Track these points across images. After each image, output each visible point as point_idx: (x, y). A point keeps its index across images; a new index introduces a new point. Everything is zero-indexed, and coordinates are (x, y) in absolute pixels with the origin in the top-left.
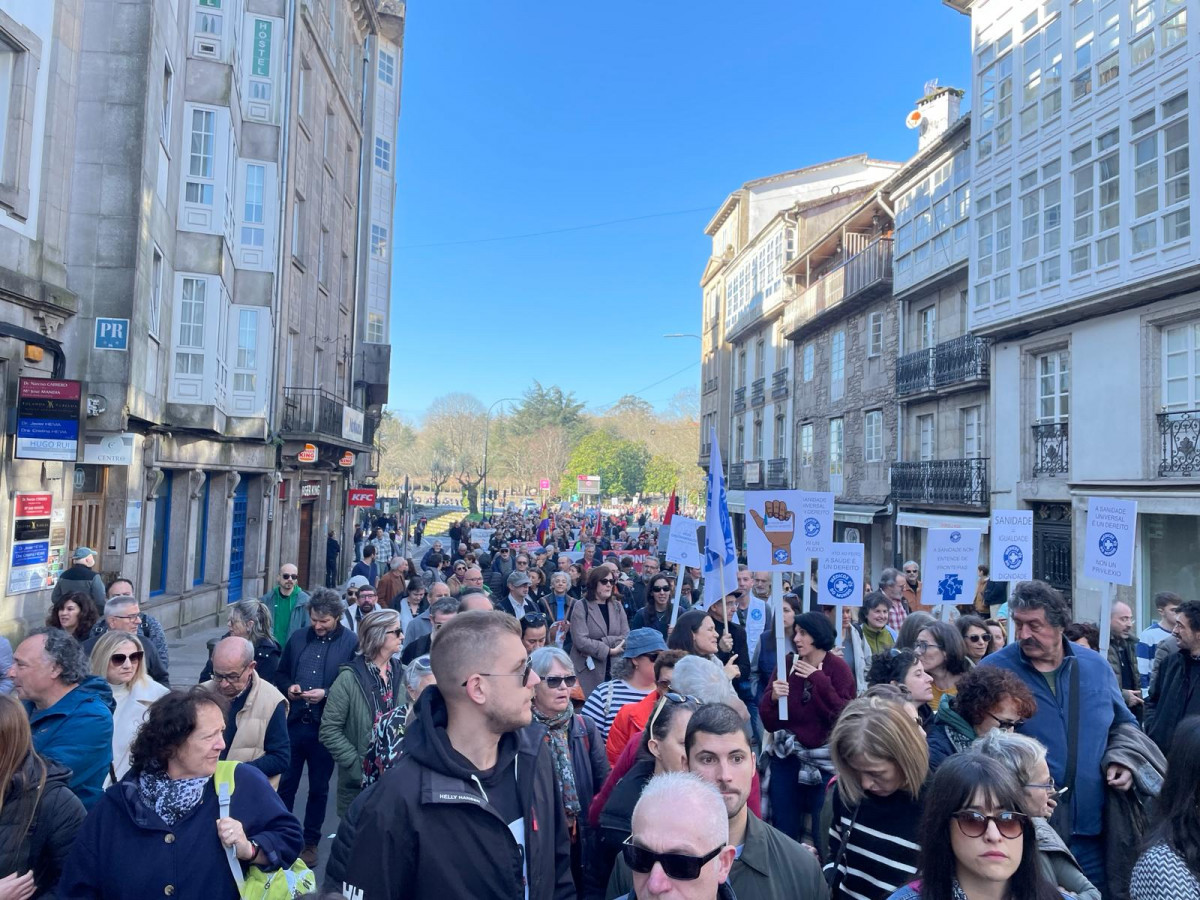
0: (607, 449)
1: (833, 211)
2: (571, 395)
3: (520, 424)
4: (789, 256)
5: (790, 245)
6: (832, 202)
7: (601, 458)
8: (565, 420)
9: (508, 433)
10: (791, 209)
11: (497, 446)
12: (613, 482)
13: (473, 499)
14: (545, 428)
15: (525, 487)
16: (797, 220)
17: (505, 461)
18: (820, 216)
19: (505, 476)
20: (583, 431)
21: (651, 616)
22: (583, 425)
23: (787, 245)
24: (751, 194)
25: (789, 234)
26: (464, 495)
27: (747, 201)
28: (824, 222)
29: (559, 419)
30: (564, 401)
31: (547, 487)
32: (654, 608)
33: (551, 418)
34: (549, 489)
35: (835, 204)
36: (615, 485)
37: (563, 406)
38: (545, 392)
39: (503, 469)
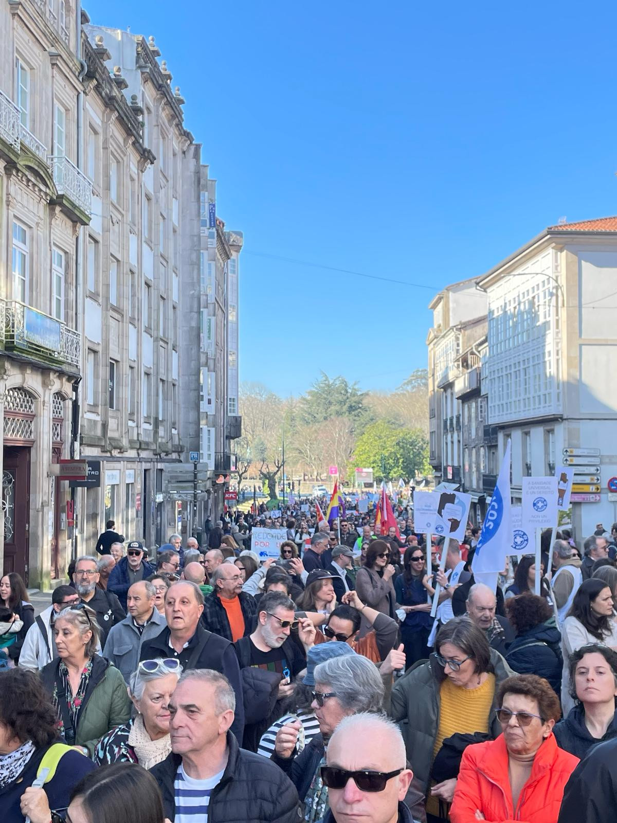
0: (388, 438)
1: (481, 325)
2: (355, 384)
3: (309, 414)
4: (458, 351)
5: (458, 345)
6: (480, 321)
7: (382, 446)
8: (351, 409)
9: (298, 422)
10: (457, 325)
11: (289, 435)
12: (394, 467)
13: (272, 487)
14: (332, 417)
15: (315, 473)
16: (461, 331)
17: (297, 449)
18: (474, 329)
19: (297, 462)
20: (368, 419)
21: (409, 580)
22: (367, 413)
23: (456, 345)
24: (451, 293)
25: (457, 339)
26: (264, 484)
27: (448, 298)
28: (476, 332)
29: (345, 408)
30: (350, 391)
31: (336, 473)
32: (410, 573)
33: (337, 408)
34: (337, 475)
35: (482, 322)
36: (395, 470)
37: (349, 394)
38: (331, 382)
39: (295, 457)
